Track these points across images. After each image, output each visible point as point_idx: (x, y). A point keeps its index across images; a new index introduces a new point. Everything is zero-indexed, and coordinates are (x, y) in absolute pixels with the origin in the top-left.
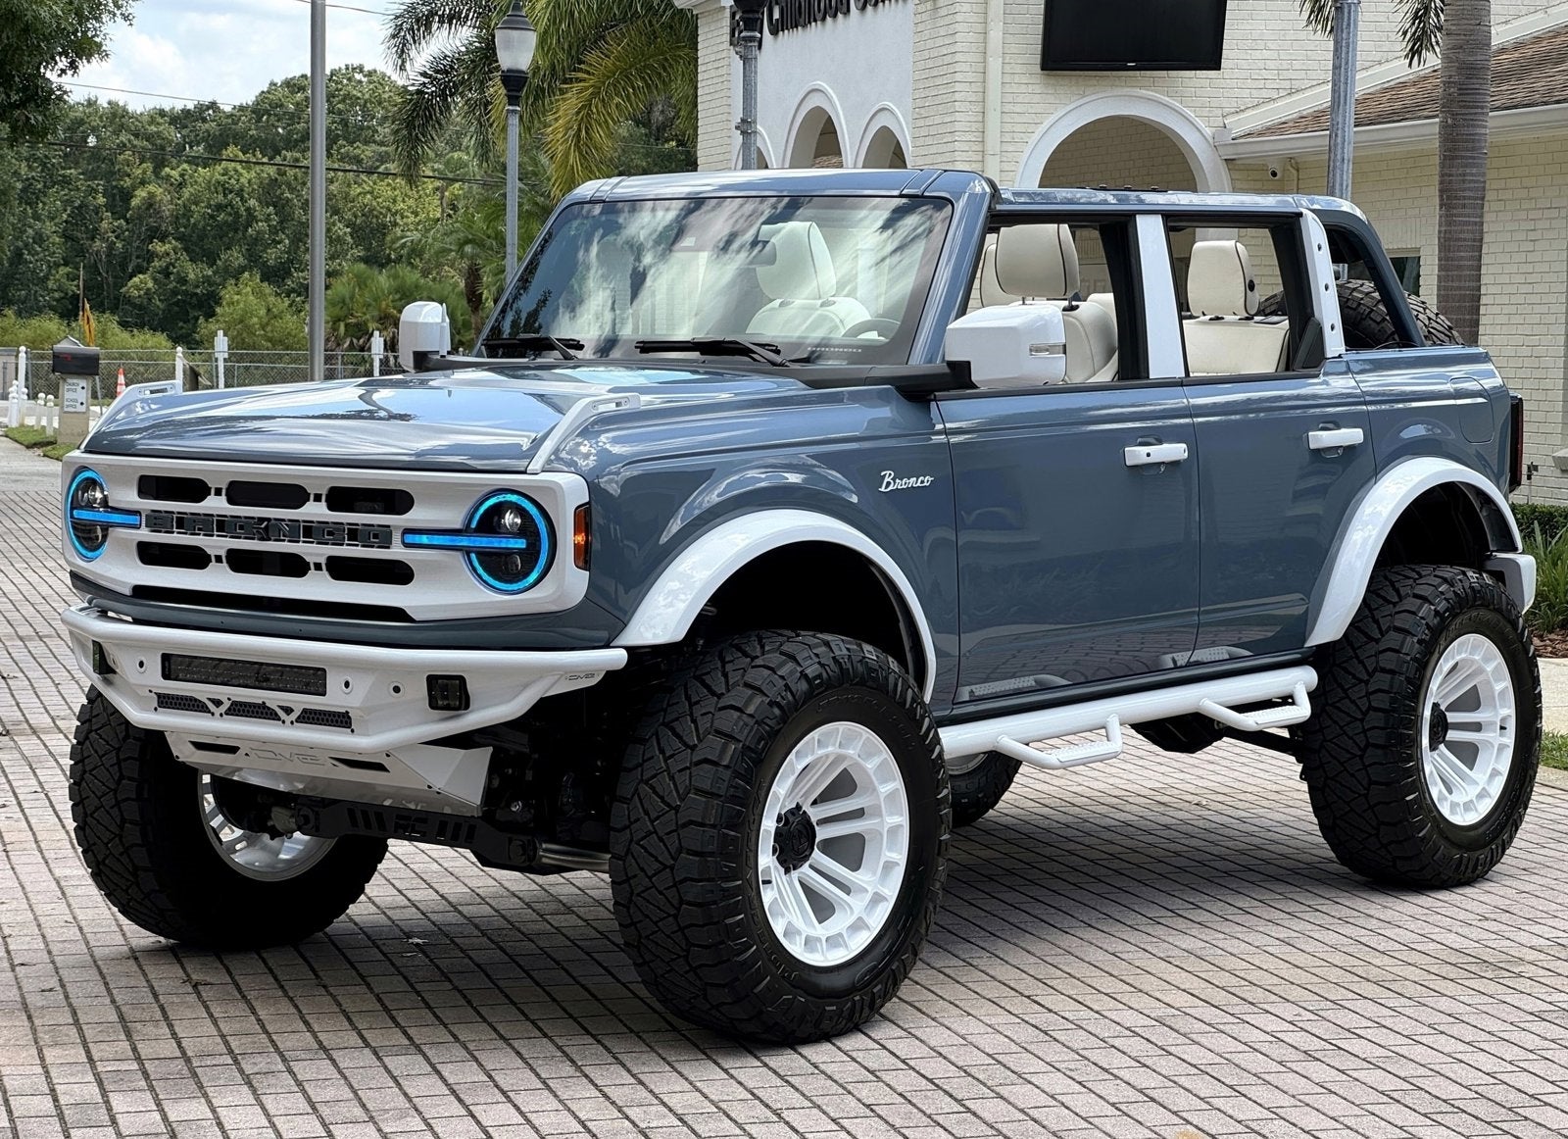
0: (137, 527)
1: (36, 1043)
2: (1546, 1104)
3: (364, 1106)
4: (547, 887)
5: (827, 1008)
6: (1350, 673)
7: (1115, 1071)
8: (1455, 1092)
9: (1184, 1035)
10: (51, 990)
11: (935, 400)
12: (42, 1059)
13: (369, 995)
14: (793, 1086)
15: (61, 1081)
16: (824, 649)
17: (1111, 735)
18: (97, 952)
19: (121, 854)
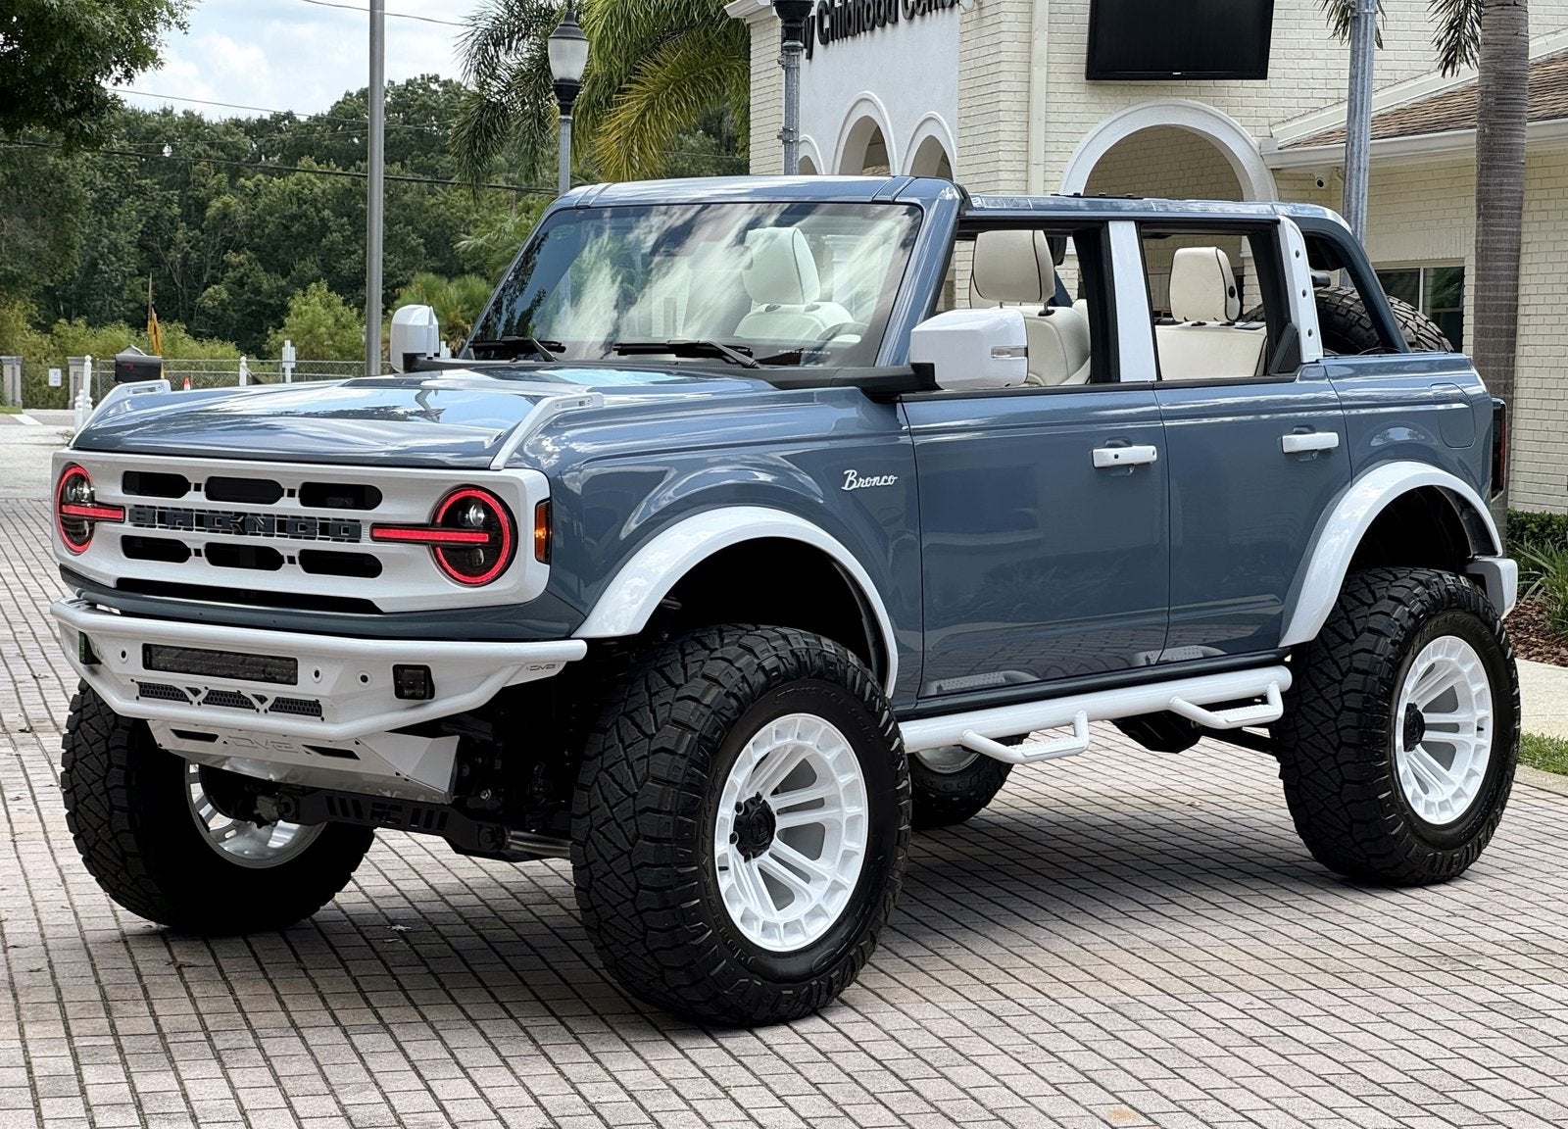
0: (122, 522)
1: (18, 1019)
2: (1478, 1088)
3: (326, 1080)
4: (535, 879)
5: (784, 992)
6: (1324, 673)
7: (1061, 1055)
8: (1391, 1076)
9: (1135, 1022)
10: (39, 970)
11: (901, 401)
12: (22, 1034)
13: (346, 978)
14: (744, 1066)
15: (38, 1055)
16: (781, 642)
17: (1078, 732)
18: (89, 936)
19: (110, 840)
